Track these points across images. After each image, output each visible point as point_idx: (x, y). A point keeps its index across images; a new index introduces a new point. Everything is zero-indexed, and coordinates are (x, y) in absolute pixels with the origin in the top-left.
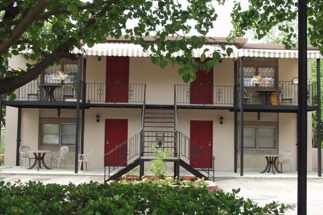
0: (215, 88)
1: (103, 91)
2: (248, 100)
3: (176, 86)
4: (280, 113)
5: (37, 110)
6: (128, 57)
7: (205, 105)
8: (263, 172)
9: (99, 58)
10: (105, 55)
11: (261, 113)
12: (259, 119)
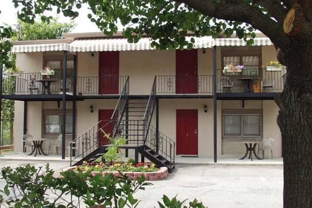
0: (199, 77)
1: (91, 84)
2: (231, 89)
3: (157, 77)
4: (264, 101)
5: (40, 102)
6: (118, 52)
7: (185, 94)
8: (243, 159)
9: (92, 54)
10: (97, 50)
11: (245, 101)
12: (243, 107)
